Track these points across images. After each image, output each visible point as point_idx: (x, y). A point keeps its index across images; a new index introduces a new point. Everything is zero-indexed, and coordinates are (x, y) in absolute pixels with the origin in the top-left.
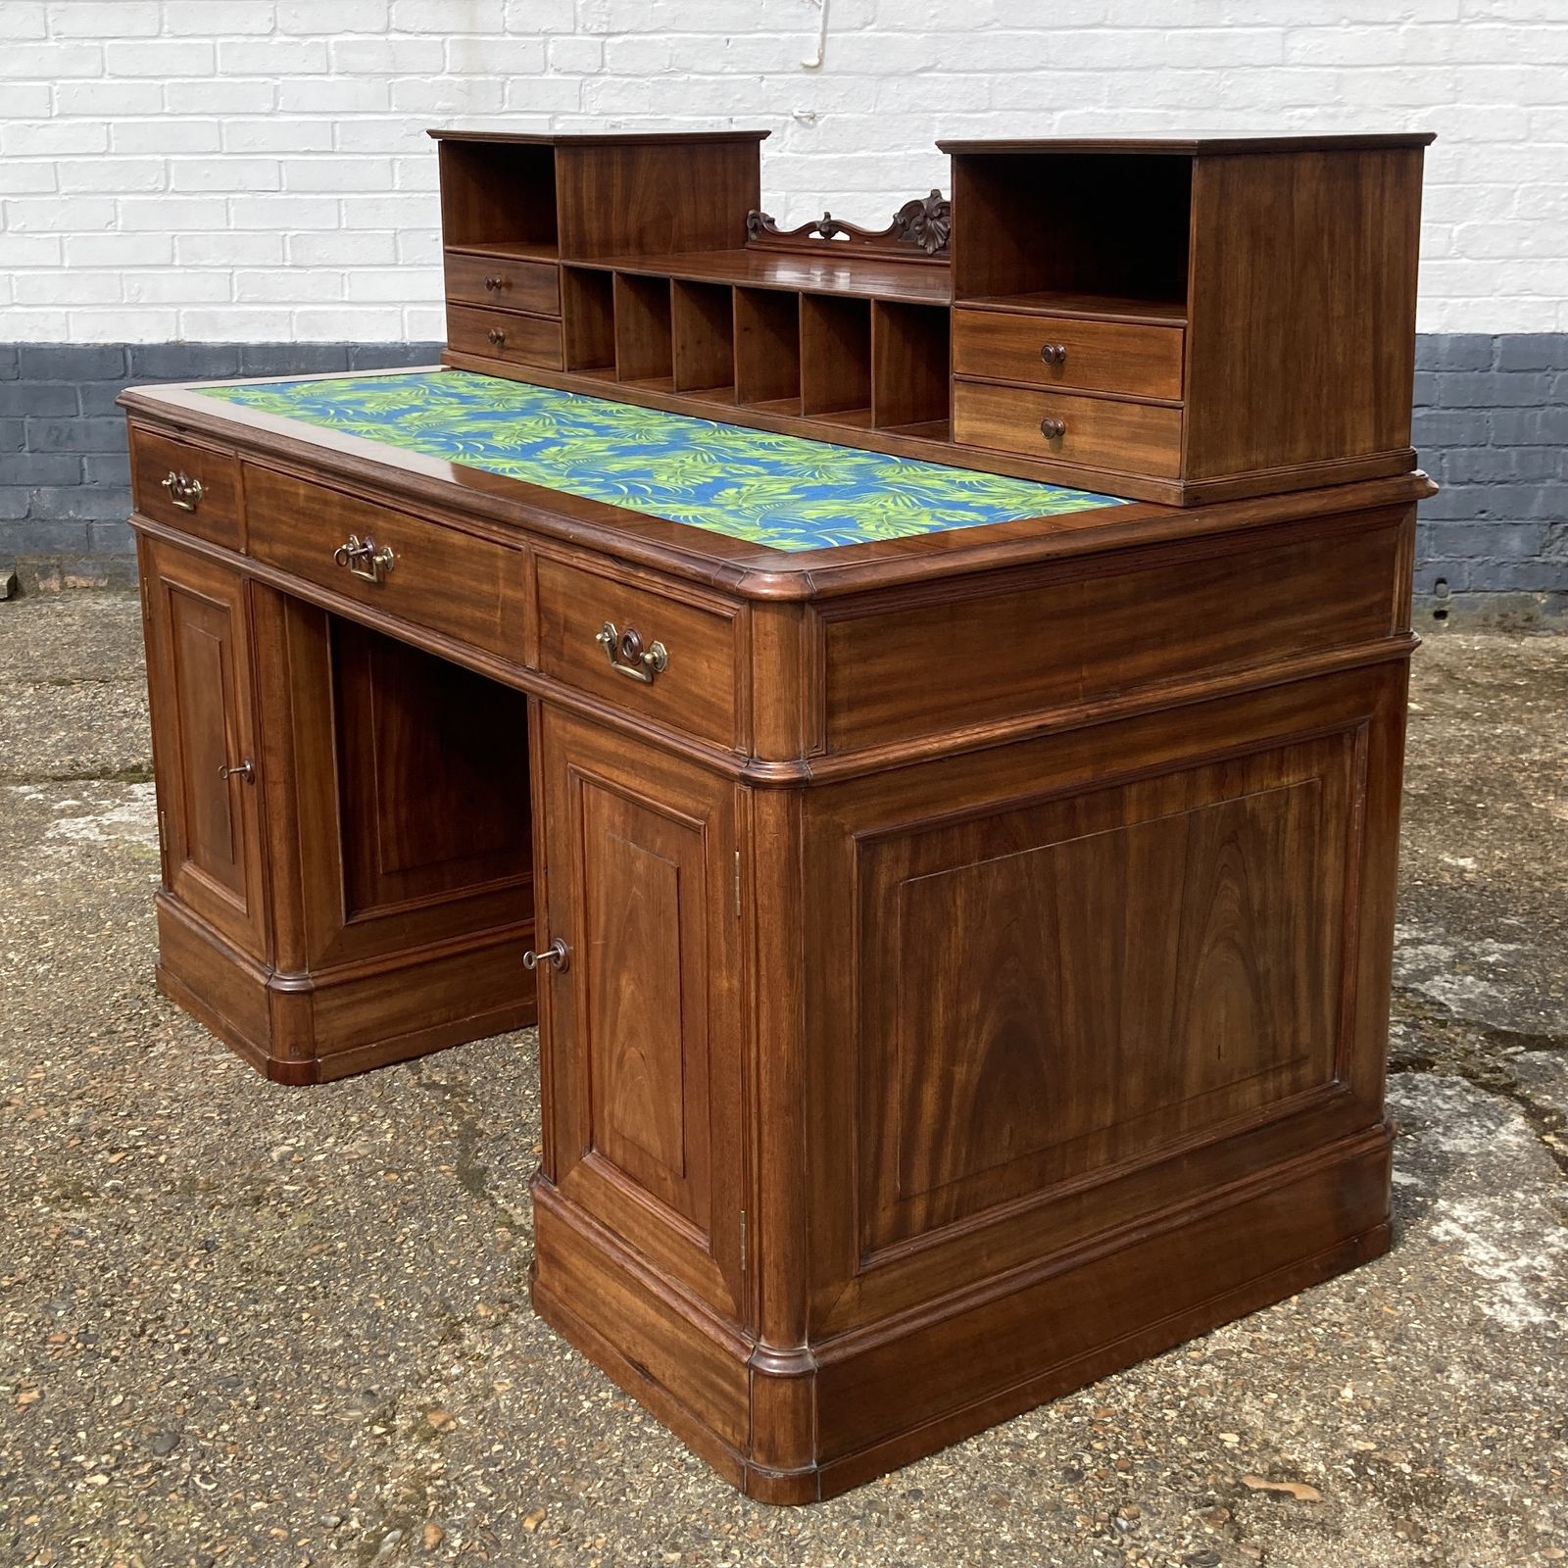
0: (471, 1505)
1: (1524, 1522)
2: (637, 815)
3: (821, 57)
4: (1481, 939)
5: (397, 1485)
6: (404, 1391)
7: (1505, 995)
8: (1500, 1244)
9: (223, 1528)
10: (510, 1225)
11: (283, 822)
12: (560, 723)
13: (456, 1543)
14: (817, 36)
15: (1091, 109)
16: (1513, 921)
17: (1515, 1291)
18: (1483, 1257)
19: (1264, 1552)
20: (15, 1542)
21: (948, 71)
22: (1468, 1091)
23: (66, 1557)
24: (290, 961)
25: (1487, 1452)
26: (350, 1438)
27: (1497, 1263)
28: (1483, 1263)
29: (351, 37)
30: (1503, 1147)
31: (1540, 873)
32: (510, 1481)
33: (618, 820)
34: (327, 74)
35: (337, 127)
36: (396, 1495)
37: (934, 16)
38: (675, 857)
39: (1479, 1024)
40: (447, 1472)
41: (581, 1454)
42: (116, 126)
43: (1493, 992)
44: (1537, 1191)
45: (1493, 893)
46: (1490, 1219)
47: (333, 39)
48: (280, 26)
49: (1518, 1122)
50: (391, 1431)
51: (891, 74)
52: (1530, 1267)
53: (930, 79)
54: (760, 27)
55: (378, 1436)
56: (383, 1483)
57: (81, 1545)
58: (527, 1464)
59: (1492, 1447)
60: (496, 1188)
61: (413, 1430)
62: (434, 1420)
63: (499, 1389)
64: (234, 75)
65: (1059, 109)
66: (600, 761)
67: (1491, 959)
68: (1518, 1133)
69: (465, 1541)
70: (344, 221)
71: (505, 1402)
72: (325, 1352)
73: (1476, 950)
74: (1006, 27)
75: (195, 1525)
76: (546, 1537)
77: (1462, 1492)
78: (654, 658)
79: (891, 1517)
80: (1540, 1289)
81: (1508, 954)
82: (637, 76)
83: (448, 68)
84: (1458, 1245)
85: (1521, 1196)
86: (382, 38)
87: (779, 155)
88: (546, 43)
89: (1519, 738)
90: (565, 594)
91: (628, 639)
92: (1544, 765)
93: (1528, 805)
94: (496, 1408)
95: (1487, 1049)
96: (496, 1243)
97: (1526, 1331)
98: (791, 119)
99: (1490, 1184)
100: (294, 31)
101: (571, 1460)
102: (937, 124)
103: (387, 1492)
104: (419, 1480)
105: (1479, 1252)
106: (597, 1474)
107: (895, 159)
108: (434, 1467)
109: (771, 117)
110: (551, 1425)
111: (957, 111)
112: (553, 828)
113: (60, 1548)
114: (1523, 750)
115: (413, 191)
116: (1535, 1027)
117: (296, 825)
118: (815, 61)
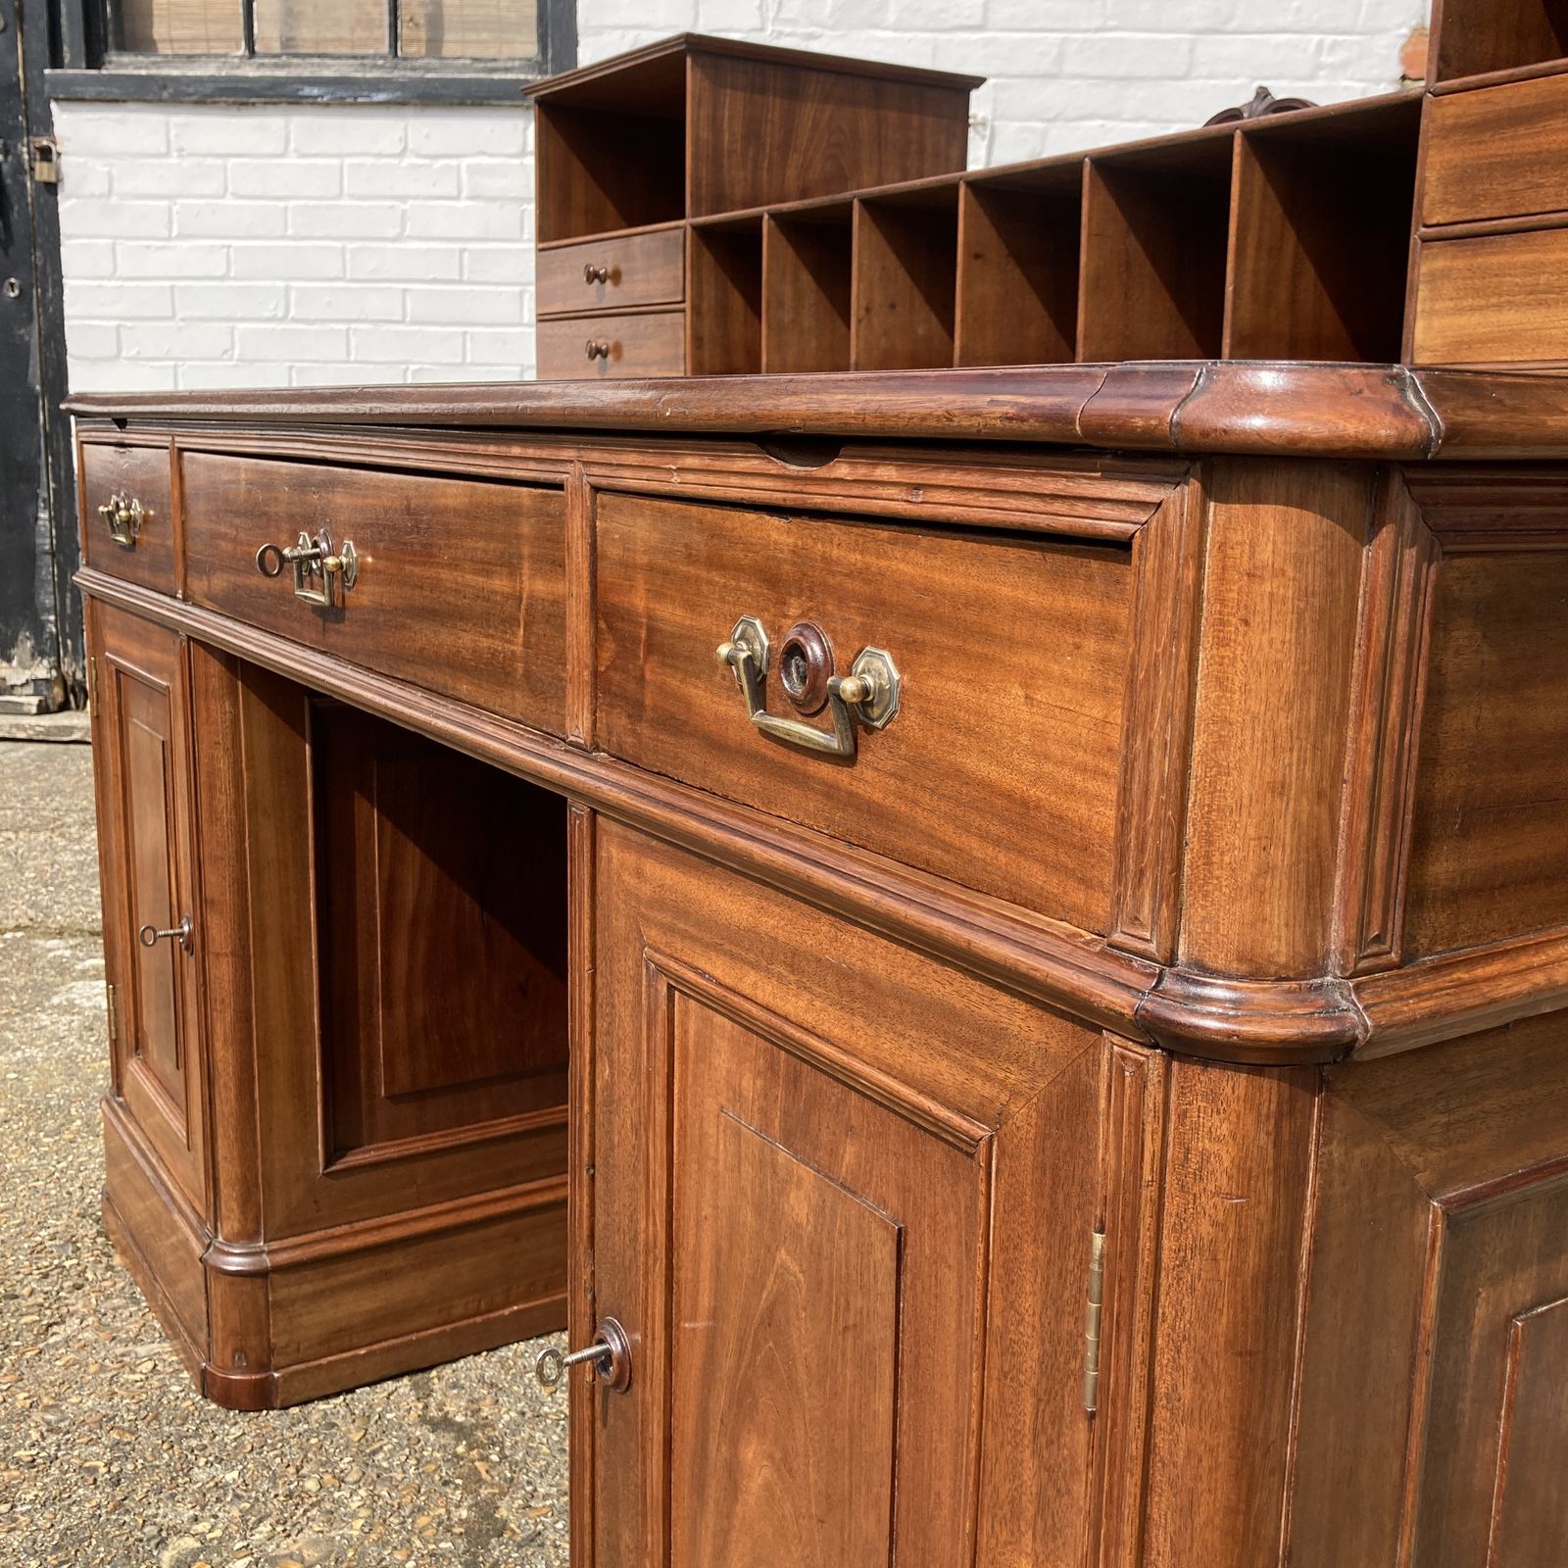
2: (795, 1081)
11: (229, 1015)
12: (631, 859)
24: (236, 1225)
29: (485, 160)
33: (749, 1085)
34: (457, 198)
35: (466, 254)
38: (894, 1201)
42: (237, 249)
47: (465, 162)
48: (410, 146)
64: (361, 198)
66: (717, 948)
70: (469, 355)
78: (865, 691)
90: (651, 568)
91: (795, 650)
100: (425, 153)
112: (609, 1086)
117: (248, 1019)
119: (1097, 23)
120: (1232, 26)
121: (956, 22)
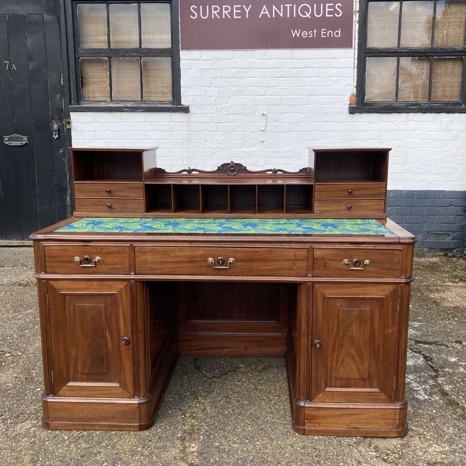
0: (204, 431)
1: (424, 437)
3: (265, 128)
4: (413, 322)
5: (188, 427)
6: (187, 409)
7: (419, 333)
8: (418, 383)
9: (152, 435)
10: (206, 377)
13: (202, 438)
14: (265, 124)
15: (325, 140)
16: (420, 318)
17: (422, 392)
18: (415, 386)
19: (370, 442)
20: (110, 437)
21: (293, 131)
22: (411, 353)
23: (121, 439)
25: (416, 423)
26: (177, 418)
27: (418, 387)
28: (415, 387)
29: (162, 123)
30: (419, 364)
31: (426, 308)
32: (212, 426)
35: (159, 143)
36: (188, 429)
37: (291, 119)
39: (413, 339)
40: (198, 424)
41: (226, 421)
42: (110, 142)
43: (416, 333)
44: (426, 373)
45: (416, 312)
46: (416, 378)
47: (158, 123)
48: (146, 120)
49: (422, 359)
50: (186, 417)
51: (281, 132)
52: (425, 388)
53: (290, 133)
54: (252, 122)
55: (183, 418)
56: (185, 426)
57: (124, 437)
58: (215, 423)
59: (417, 422)
60: (203, 370)
61: (190, 416)
62: (195, 415)
63: (208, 409)
64: (136, 131)
65: (318, 140)
67: (416, 326)
68: (422, 361)
69: (203, 438)
71: (209, 411)
72: (170, 401)
73: (412, 324)
74: (306, 122)
75: (147, 434)
76: (220, 437)
77: (411, 431)
79: (292, 434)
80: (427, 392)
81: (420, 325)
82: (225, 132)
83: (183, 130)
84: (410, 383)
85: (423, 374)
86: (169, 123)
87: (256, 149)
88: (205, 125)
89: (421, 280)
92: (427, 286)
93: (423, 294)
94: (207, 413)
95: (415, 344)
96: (204, 380)
97: (424, 400)
98: (259, 142)
99: (416, 371)
100: (150, 122)
101: (224, 422)
102: (291, 143)
103: (186, 428)
104: (192, 426)
105: (414, 385)
106: (230, 425)
107: (281, 151)
108: (195, 423)
109: (254, 141)
110: (219, 416)
111: (295, 140)
113: (119, 438)
114: (422, 282)
115: (175, 157)
116: (426, 340)
118: (264, 129)
119: (288, 94)
120: (315, 94)
121: (259, 94)
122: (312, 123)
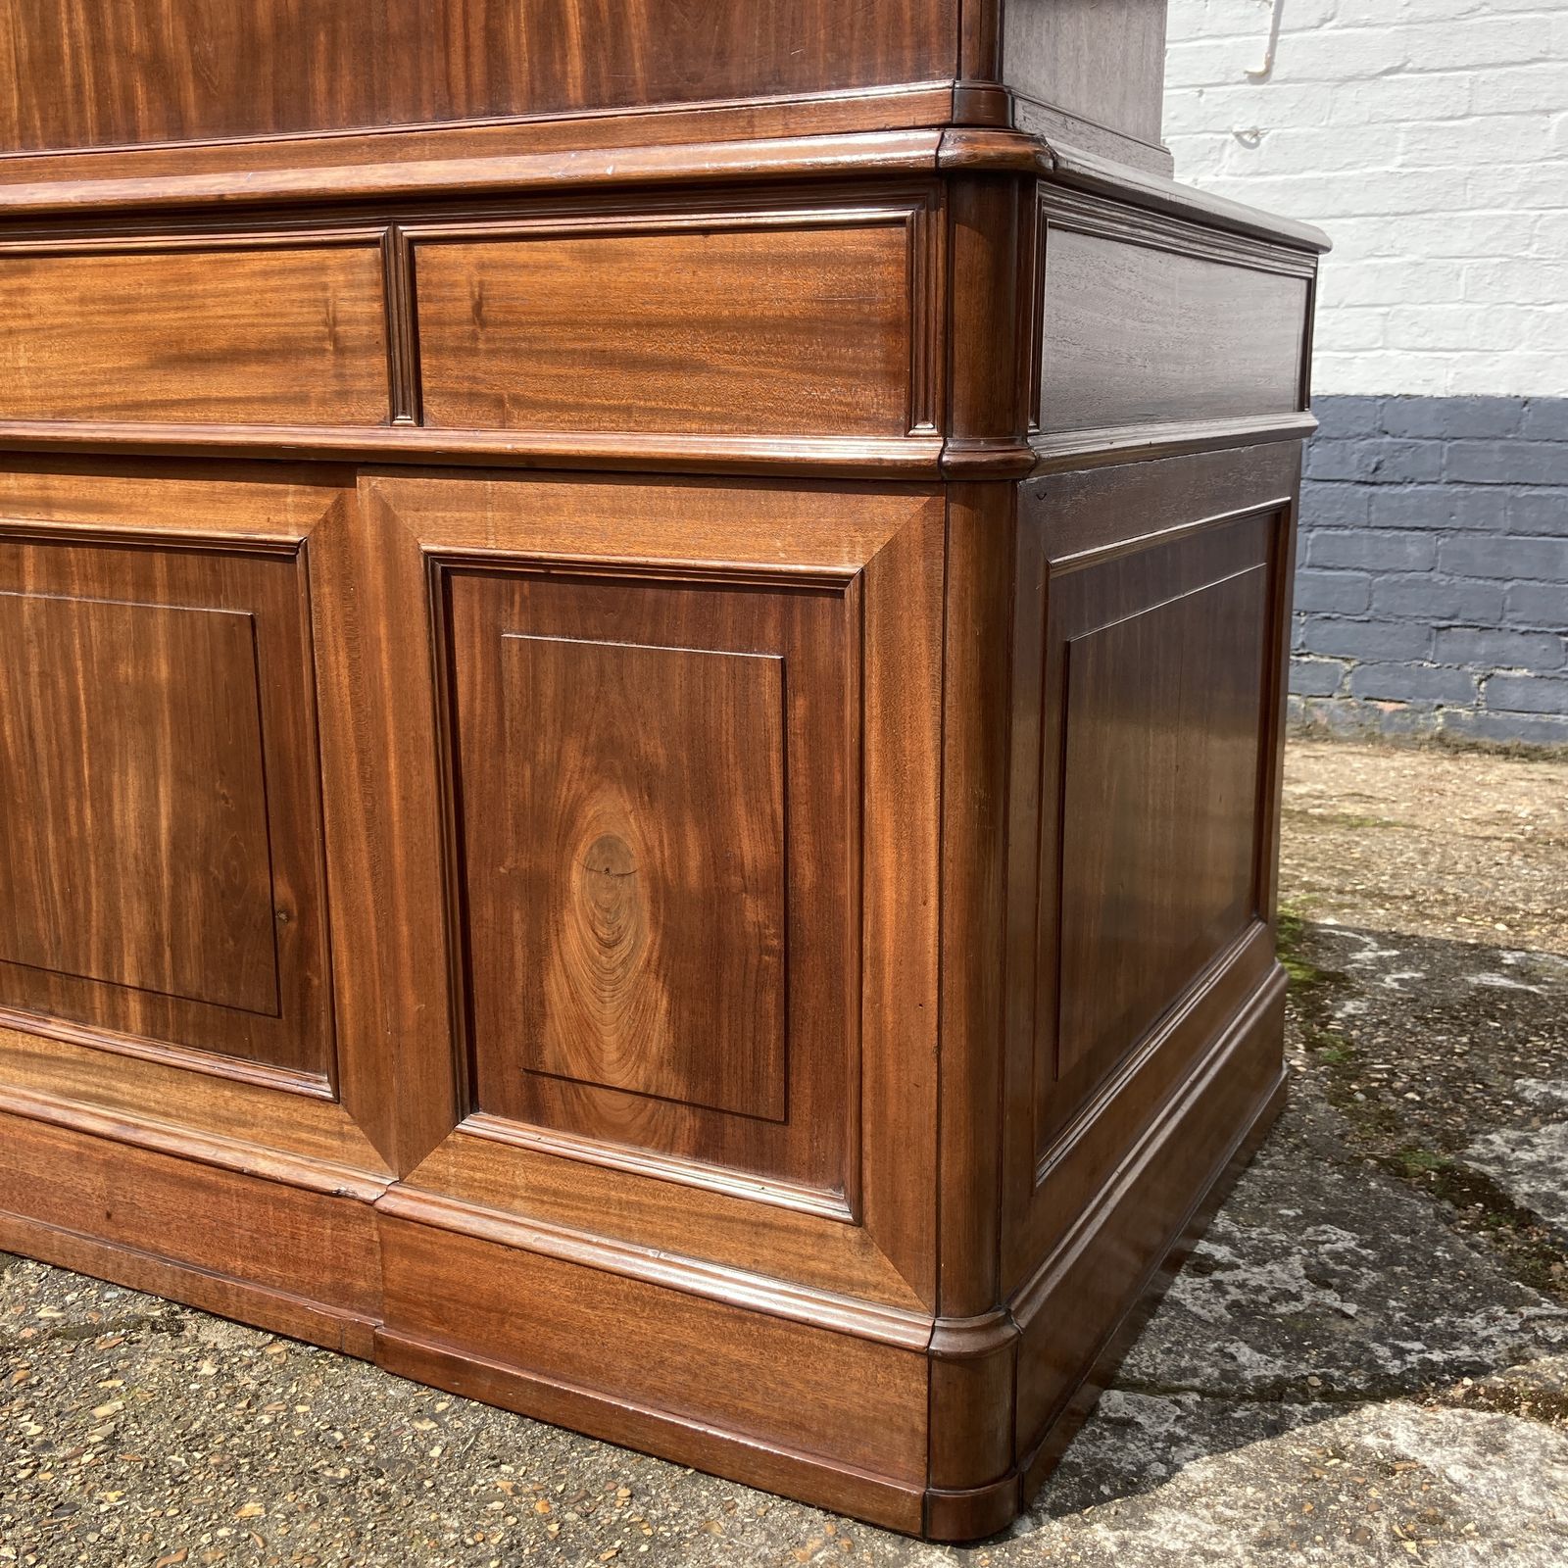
3: (1270, 63)
14: (1267, 39)
21: (1421, 70)
51: (1351, 79)
53: (1399, 81)
54: (1201, 34)
74: (1498, 12)
87: (1215, 179)
98: (1231, 137)
102: (1402, 136)
107: (1347, 180)
109: (1210, 136)
111: (1428, 119)
118: (1261, 68)
122: (1532, 15)
